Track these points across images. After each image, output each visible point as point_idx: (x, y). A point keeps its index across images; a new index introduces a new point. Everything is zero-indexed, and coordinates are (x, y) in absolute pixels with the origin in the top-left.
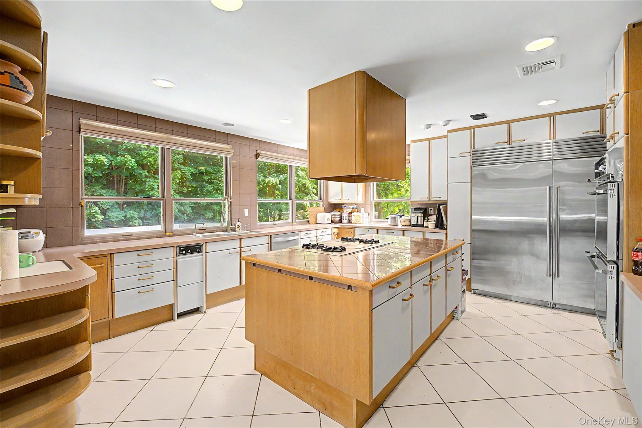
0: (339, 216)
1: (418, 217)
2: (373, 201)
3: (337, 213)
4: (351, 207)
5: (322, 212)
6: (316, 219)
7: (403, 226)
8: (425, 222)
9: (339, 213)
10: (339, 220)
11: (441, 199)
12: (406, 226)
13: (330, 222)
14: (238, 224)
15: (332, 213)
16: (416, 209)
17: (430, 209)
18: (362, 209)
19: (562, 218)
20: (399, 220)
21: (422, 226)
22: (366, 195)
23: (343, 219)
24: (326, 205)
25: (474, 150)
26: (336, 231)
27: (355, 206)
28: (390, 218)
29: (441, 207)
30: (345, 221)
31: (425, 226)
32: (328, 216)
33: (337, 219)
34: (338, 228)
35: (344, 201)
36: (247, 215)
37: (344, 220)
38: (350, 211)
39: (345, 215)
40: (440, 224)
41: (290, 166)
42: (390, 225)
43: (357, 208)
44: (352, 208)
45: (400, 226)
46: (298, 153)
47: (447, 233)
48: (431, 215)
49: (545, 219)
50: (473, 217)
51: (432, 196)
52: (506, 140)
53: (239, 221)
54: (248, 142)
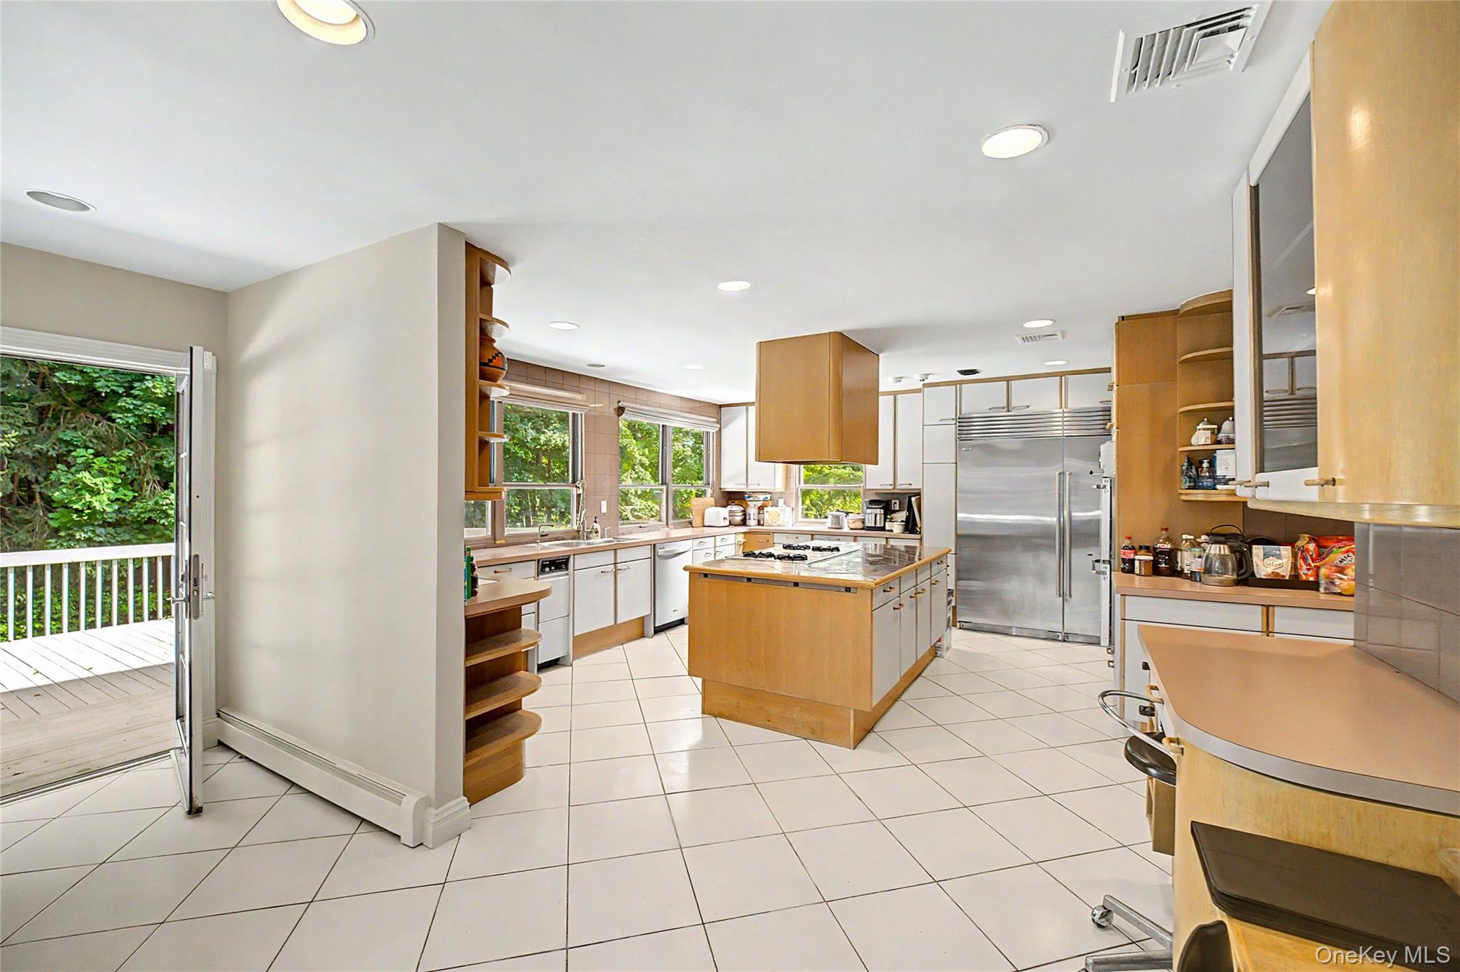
0: (741, 514)
1: (876, 515)
2: (799, 489)
3: (737, 509)
4: (762, 497)
5: (712, 506)
6: (703, 519)
7: (852, 529)
8: (887, 523)
9: (742, 509)
10: (742, 520)
11: (912, 487)
12: (856, 529)
13: (728, 524)
14: (596, 526)
15: (729, 508)
16: (872, 502)
17: (893, 501)
18: (781, 502)
19: (1075, 516)
20: (845, 521)
21: (883, 529)
22: (787, 478)
23: (747, 517)
24: (717, 494)
25: (961, 416)
26: (741, 538)
27: (769, 496)
28: (830, 517)
29: (913, 499)
30: (752, 522)
31: (887, 528)
32: (724, 512)
33: (738, 518)
34: (745, 533)
35: (752, 488)
36: (606, 512)
37: (750, 519)
38: (760, 504)
39: (752, 511)
40: (911, 526)
41: (663, 426)
42: (829, 528)
43: (771, 500)
44: (764, 500)
45: (846, 529)
46: (677, 403)
47: (921, 539)
48: (895, 511)
49: (1055, 519)
50: (959, 515)
51: (899, 482)
52: (1005, 404)
53: (596, 522)
54: (605, 388)
